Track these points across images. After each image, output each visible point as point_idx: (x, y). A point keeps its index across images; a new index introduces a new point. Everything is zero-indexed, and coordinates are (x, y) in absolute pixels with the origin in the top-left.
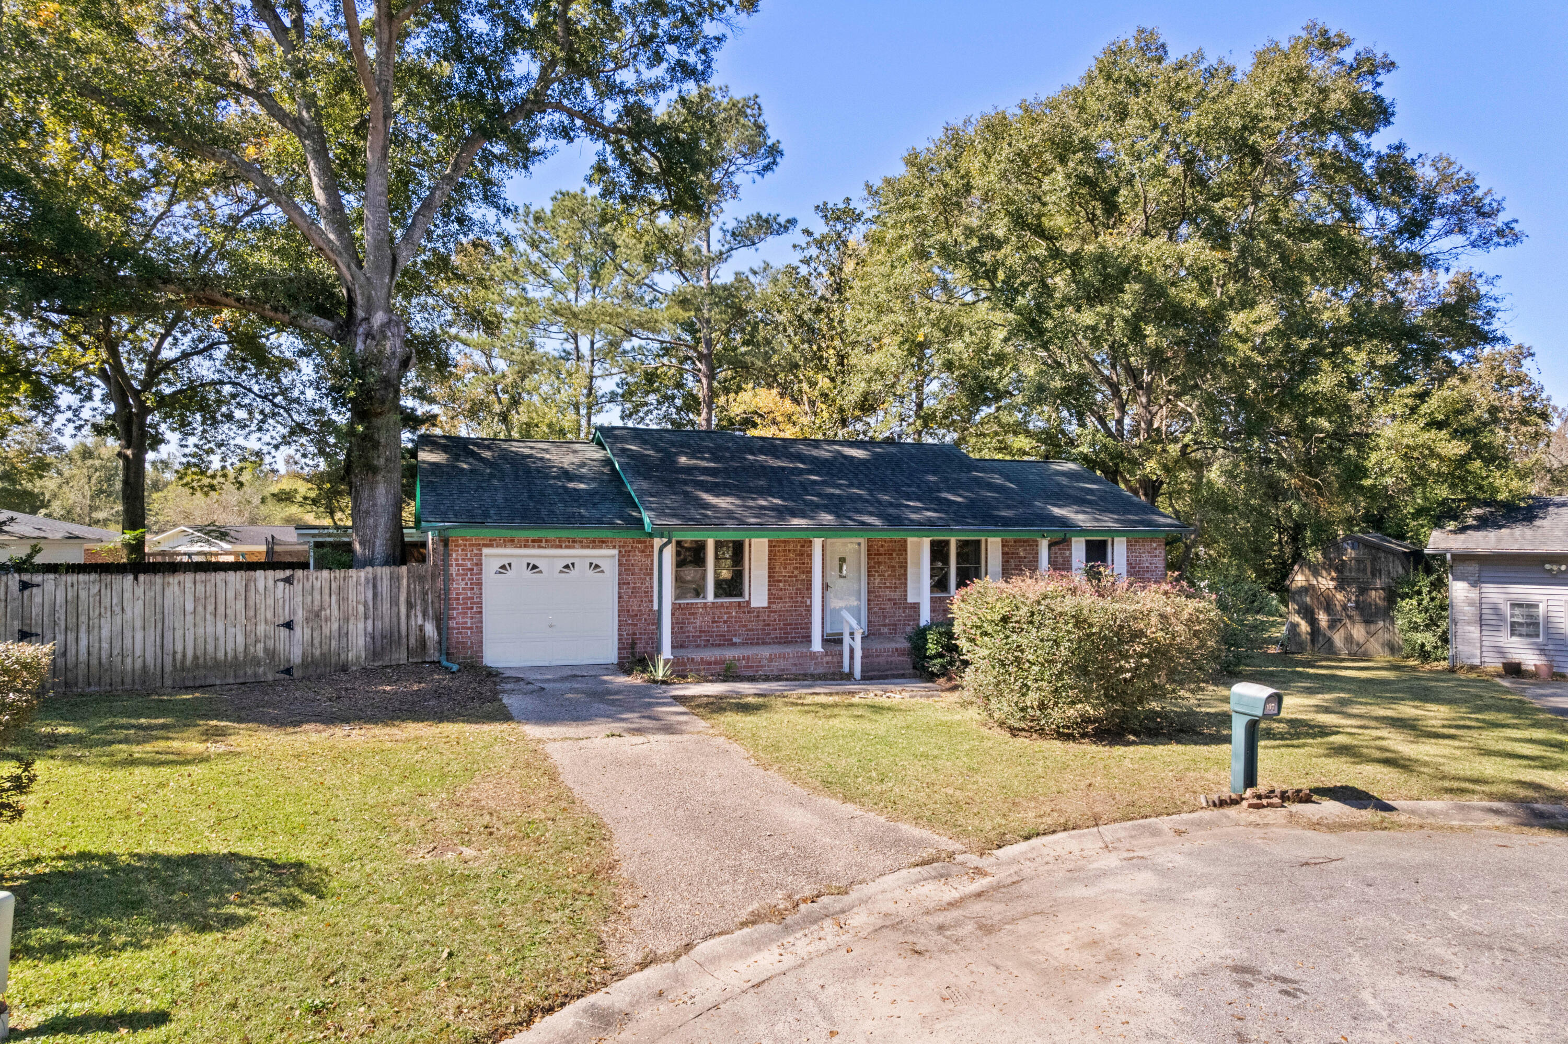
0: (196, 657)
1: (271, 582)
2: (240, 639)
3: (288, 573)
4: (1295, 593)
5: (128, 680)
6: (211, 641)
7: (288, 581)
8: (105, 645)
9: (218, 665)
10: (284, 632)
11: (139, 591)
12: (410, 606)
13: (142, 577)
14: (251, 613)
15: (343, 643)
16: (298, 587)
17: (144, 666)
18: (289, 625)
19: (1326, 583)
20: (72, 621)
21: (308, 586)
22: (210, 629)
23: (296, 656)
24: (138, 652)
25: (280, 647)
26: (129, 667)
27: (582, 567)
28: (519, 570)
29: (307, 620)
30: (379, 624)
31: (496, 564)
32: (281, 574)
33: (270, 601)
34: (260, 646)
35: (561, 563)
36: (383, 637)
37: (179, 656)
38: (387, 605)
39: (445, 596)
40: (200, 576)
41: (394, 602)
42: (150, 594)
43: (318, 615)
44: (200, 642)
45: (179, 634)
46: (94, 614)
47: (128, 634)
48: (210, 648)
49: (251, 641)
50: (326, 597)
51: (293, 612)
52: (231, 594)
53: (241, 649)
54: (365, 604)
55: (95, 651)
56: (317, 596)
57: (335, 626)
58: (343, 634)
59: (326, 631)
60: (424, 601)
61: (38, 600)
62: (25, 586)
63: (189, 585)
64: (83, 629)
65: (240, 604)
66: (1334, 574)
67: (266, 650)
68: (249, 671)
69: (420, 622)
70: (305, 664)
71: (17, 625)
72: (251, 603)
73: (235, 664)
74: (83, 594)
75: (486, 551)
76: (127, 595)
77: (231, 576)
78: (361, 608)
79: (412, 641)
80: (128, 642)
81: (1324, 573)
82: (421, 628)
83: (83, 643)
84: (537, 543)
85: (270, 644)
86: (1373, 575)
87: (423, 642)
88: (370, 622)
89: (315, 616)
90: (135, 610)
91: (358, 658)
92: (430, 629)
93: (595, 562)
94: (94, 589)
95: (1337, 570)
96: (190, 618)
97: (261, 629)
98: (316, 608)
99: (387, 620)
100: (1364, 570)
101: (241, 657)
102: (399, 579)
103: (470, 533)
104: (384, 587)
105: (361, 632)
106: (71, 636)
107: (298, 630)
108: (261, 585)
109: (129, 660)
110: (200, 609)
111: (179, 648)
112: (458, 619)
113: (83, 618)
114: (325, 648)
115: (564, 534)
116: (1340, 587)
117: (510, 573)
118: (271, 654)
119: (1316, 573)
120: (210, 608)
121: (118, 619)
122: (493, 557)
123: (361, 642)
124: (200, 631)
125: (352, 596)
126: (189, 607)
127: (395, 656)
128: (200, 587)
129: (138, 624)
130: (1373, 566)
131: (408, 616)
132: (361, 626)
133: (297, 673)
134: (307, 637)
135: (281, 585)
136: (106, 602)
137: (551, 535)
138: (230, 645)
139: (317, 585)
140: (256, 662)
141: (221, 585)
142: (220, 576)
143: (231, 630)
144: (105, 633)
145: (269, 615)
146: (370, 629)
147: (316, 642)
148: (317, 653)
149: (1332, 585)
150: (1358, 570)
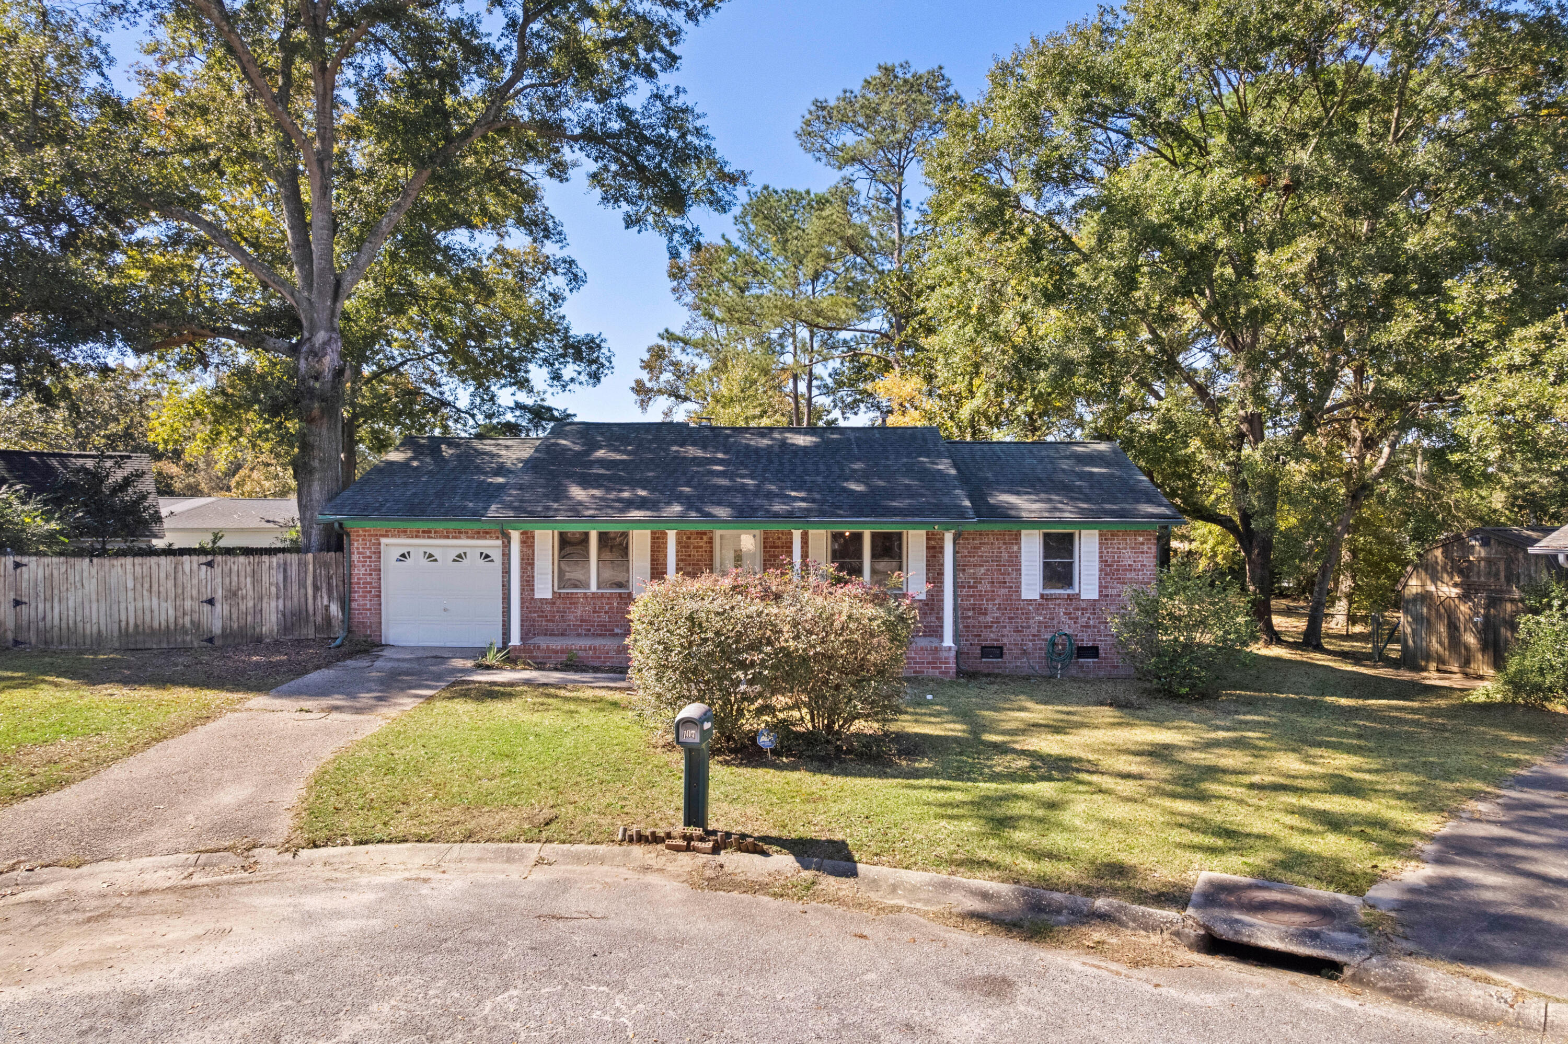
0: (136, 626)
1: (195, 566)
2: (171, 612)
3: (209, 558)
4: (1408, 602)
5: (88, 641)
6: (147, 613)
7: (210, 564)
8: (71, 613)
9: (153, 632)
10: (206, 608)
11: (94, 571)
12: (316, 588)
13: (95, 560)
14: (180, 591)
15: (258, 619)
16: (217, 570)
17: (99, 631)
18: (211, 602)
19: (1447, 590)
20: (49, 593)
21: (226, 569)
22: (147, 603)
23: (217, 628)
24: (94, 620)
25: (204, 620)
26: (88, 631)
27: (473, 558)
28: (417, 559)
29: (226, 598)
30: (289, 604)
31: (397, 553)
32: (203, 559)
33: (195, 581)
34: (187, 619)
35: (454, 553)
36: (293, 614)
37: (123, 624)
38: (295, 587)
39: (347, 581)
40: (138, 560)
41: (302, 584)
42: (101, 573)
43: (235, 594)
44: (140, 613)
45: (123, 606)
46: (63, 588)
47: (87, 605)
48: (148, 619)
49: (180, 613)
50: (242, 579)
51: (214, 590)
52: (163, 575)
53: (172, 620)
54: (277, 585)
55: (64, 617)
56: (235, 578)
57: (250, 604)
58: (258, 611)
59: (243, 607)
60: (329, 585)
61: (26, 576)
62: (17, 565)
63: (129, 567)
64: (56, 600)
65: (171, 583)
66: (1457, 579)
67: (192, 622)
68: (179, 639)
69: (325, 602)
70: (224, 635)
71: (12, 596)
72: (179, 582)
73: (167, 632)
74: (55, 573)
75: (384, 541)
76: (85, 574)
77: (163, 560)
78: (273, 589)
79: (319, 619)
80: (87, 612)
81: (1446, 577)
82: (327, 608)
83: (56, 611)
84: (427, 533)
85: (196, 616)
86: (1509, 580)
87: (328, 619)
88: (281, 602)
89: (233, 594)
90: (91, 586)
91: (271, 631)
92: (335, 609)
93: (485, 552)
94: (63, 570)
95: (1461, 572)
96: (130, 594)
97: (188, 604)
98: (234, 588)
99: (296, 599)
100: (1497, 575)
101: (172, 627)
102: (306, 565)
103: (367, 524)
104: (293, 571)
105: (274, 610)
106: (48, 605)
107: (218, 606)
108: (187, 569)
109: (88, 626)
110: (138, 586)
111: (123, 618)
112: (359, 602)
113: (56, 592)
114: (242, 622)
115: (452, 525)
116: (1465, 597)
117: (409, 561)
118: (197, 625)
119: (1435, 579)
120: (147, 586)
121: (80, 592)
122: (392, 546)
123: (274, 618)
124: (139, 605)
125: (265, 578)
126: (130, 584)
127: (304, 631)
128: (138, 568)
129: (94, 597)
130: (1508, 568)
131: (315, 597)
132: (273, 604)
133: (218, 642)
134: (226, 612)
135: (204, 568)
136: (71, 579)
137: (441, 526)
138: (163, 617)
139: (235, 568)
140: (184, 629)
141: (154, 567)
142: (154, 560)
143: (164, 605)
144: (71, 604)
145: (195, 593)
146: (281, 607)
147: (234, 617)
148: (235, 626)
149: (1454, 592)
150: (1489, 574)
